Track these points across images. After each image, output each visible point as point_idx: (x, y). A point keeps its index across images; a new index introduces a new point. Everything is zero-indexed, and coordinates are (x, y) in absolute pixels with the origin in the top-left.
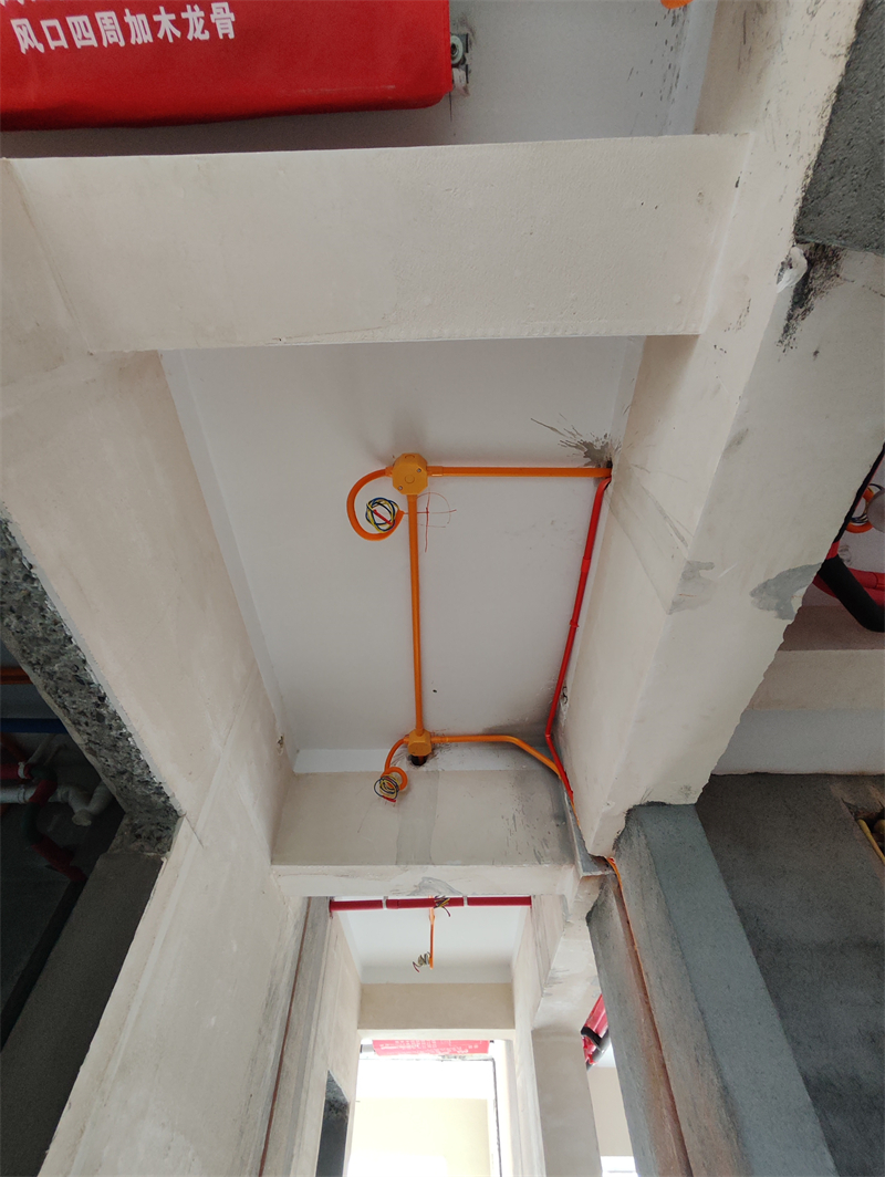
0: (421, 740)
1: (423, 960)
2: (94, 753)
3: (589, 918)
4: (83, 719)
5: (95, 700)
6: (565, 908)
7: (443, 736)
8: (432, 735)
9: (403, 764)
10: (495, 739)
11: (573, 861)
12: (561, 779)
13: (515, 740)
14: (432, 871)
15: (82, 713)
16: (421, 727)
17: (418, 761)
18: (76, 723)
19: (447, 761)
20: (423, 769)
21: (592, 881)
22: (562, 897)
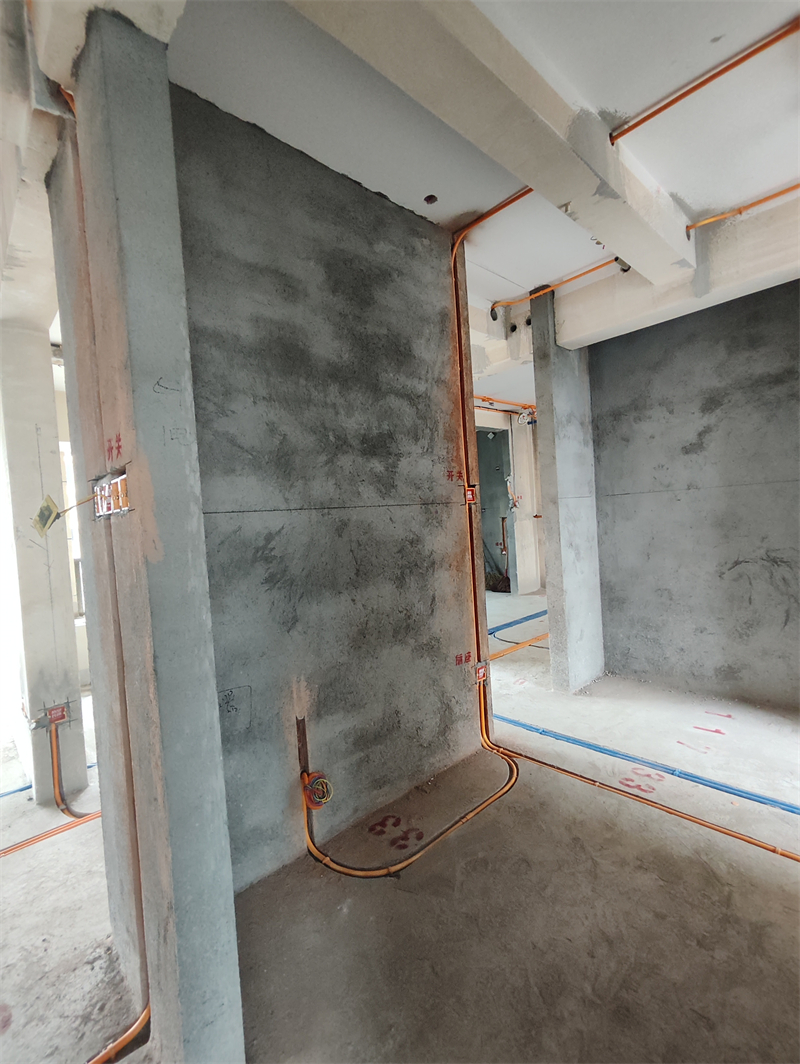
3: (47, 181)
11: (26, 87)
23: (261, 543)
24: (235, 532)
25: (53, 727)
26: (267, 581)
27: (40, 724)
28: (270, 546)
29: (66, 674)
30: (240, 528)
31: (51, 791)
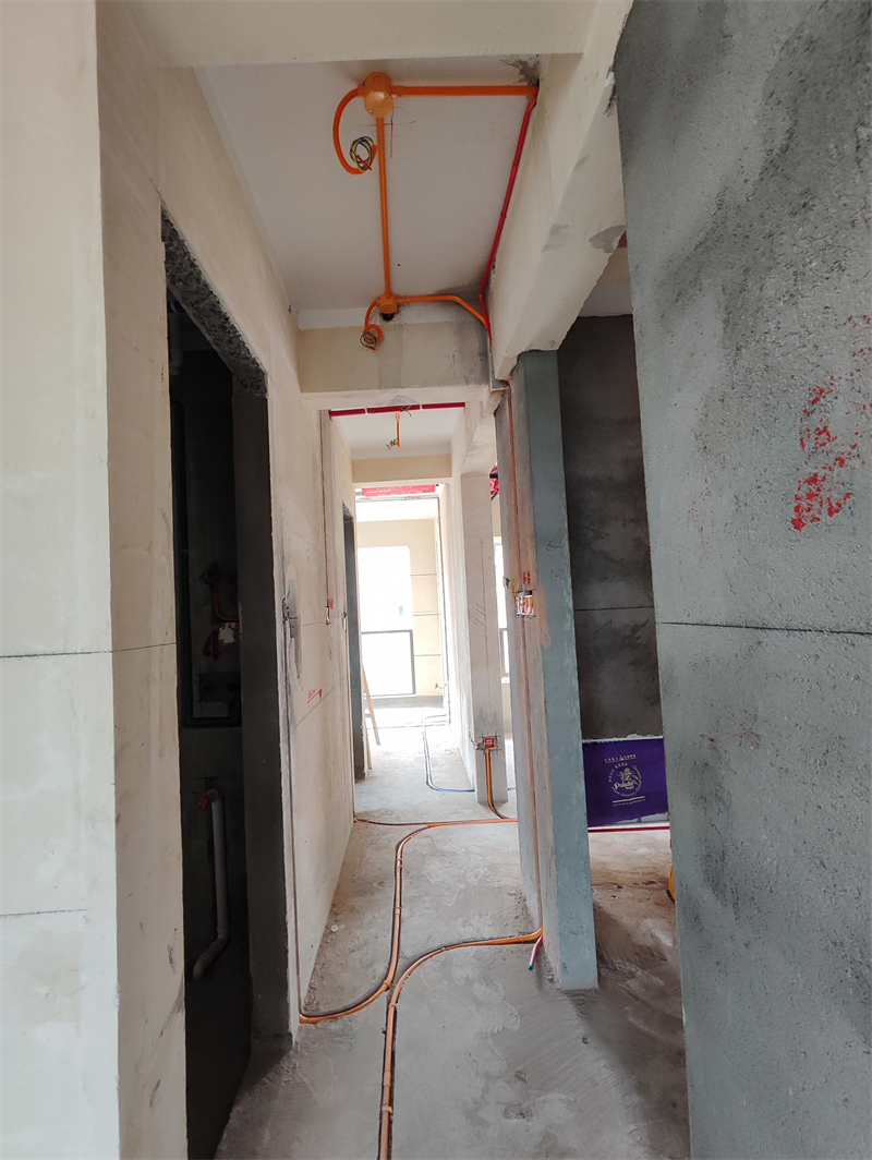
0: (390, 302)
1: (393, 443)
2: (217, 345)
3: (495, 414)
4: (213, 329)
5: (223, 320)
6: (482, 408)
7: (405, 297)
8: (397, 297)
9: (377, 320)
10: (443, 298)
11: (488, 383)
12: (486, 327)
13: (457, 299)
14: (401, 392)
15: (214, 326)
16: (389, 292)
17: (387, 317)
18: (209, 331)
19: (410, 316)
20: (391, 323)
21: (497, 394)
22: (481, 402)
23: (629, 633)
24: (607, 624)
25: (487, 752)
26: (633, 663)
27: (479, 747)
28: (636, 636)
29: (495, 715)
30: (611, 621)
31: (486, 797)
